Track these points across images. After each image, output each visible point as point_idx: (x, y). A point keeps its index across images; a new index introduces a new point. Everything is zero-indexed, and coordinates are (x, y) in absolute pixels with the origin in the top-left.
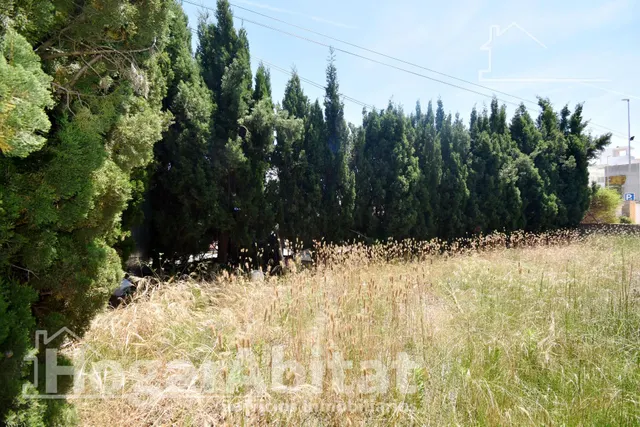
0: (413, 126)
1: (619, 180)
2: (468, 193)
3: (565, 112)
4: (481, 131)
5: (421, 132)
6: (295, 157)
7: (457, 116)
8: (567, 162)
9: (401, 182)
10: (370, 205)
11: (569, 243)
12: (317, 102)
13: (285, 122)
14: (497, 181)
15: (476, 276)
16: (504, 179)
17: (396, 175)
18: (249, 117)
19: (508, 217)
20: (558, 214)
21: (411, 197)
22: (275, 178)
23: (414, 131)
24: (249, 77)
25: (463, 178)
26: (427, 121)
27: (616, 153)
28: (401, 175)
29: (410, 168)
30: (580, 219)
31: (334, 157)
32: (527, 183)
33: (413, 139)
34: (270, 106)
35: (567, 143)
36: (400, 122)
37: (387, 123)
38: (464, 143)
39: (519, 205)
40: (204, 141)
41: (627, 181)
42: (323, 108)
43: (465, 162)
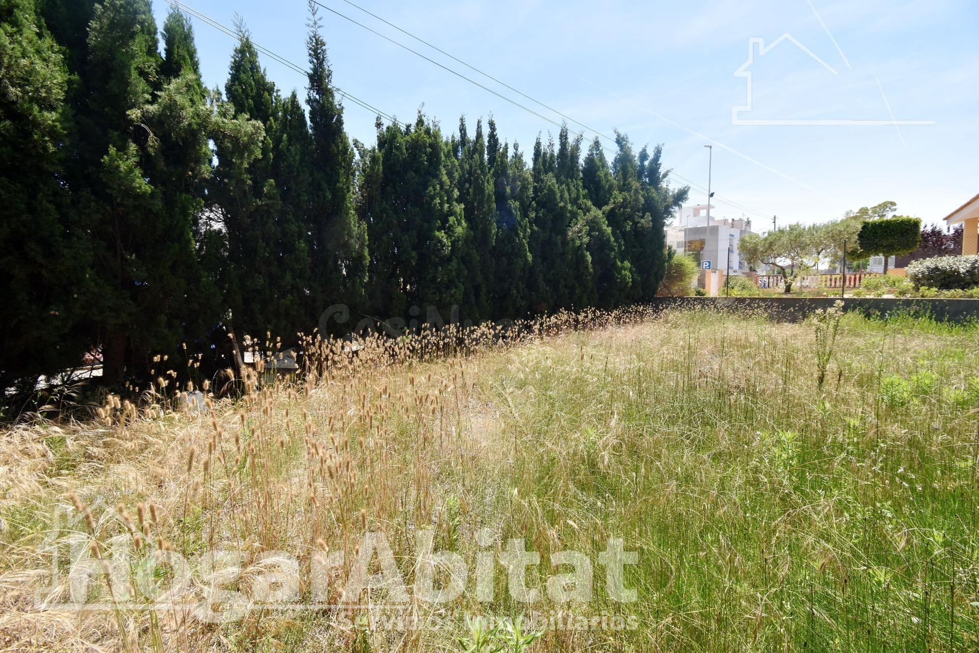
0: (456, 156)
1: (698, 245)
2: (530, 257)
3: (643, 156)
4: (546, 172)
5: (467, 166)
6: (257, 191)
7: (516, 147)
8: (643, 221)
9: (440, 241)
10: (393, 275)
11: (642, 322)
12: (294, 96)
13: (229, 124)
14: (565, 243)
15: (536, 369)
16: (573, 240)
17: (431, 230)
18: (152, 108)
19: (578, 291)
20: (632, 287)
21: (454, 264)
22: (217, 226)
23: (457, 163)
24: (150, 31)
25: (523, 237)
26: (475, 150)
27: (696, 211)
28: (439, 230)
29: (452, 219)
30: (654, 291)
31: (329, 195)
32: (599, 245)
33: (456, 175)
34: (196, 90)
35: (643, 196)
36: (435, 147)
37: (416, 146)
38: (524, 188)
39: (590, 274)
40: (51, 148)
41: (706, 247)
42: (307, 109)
43: (525, 215)
